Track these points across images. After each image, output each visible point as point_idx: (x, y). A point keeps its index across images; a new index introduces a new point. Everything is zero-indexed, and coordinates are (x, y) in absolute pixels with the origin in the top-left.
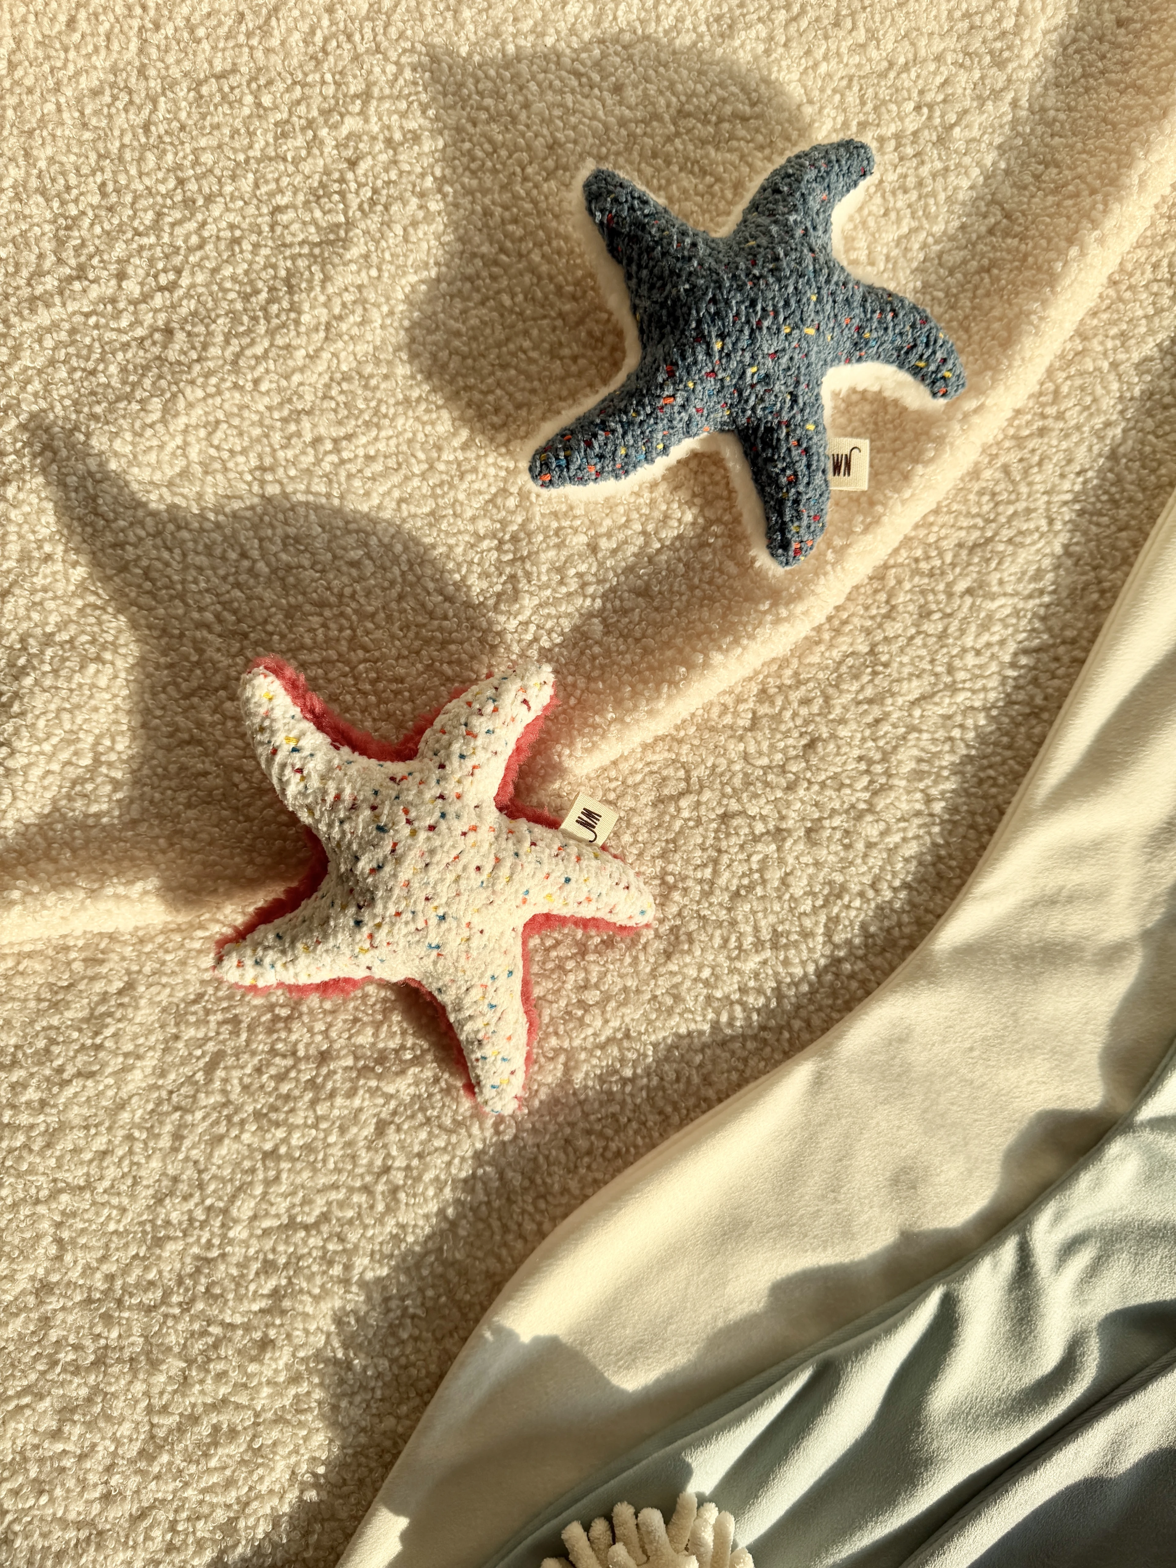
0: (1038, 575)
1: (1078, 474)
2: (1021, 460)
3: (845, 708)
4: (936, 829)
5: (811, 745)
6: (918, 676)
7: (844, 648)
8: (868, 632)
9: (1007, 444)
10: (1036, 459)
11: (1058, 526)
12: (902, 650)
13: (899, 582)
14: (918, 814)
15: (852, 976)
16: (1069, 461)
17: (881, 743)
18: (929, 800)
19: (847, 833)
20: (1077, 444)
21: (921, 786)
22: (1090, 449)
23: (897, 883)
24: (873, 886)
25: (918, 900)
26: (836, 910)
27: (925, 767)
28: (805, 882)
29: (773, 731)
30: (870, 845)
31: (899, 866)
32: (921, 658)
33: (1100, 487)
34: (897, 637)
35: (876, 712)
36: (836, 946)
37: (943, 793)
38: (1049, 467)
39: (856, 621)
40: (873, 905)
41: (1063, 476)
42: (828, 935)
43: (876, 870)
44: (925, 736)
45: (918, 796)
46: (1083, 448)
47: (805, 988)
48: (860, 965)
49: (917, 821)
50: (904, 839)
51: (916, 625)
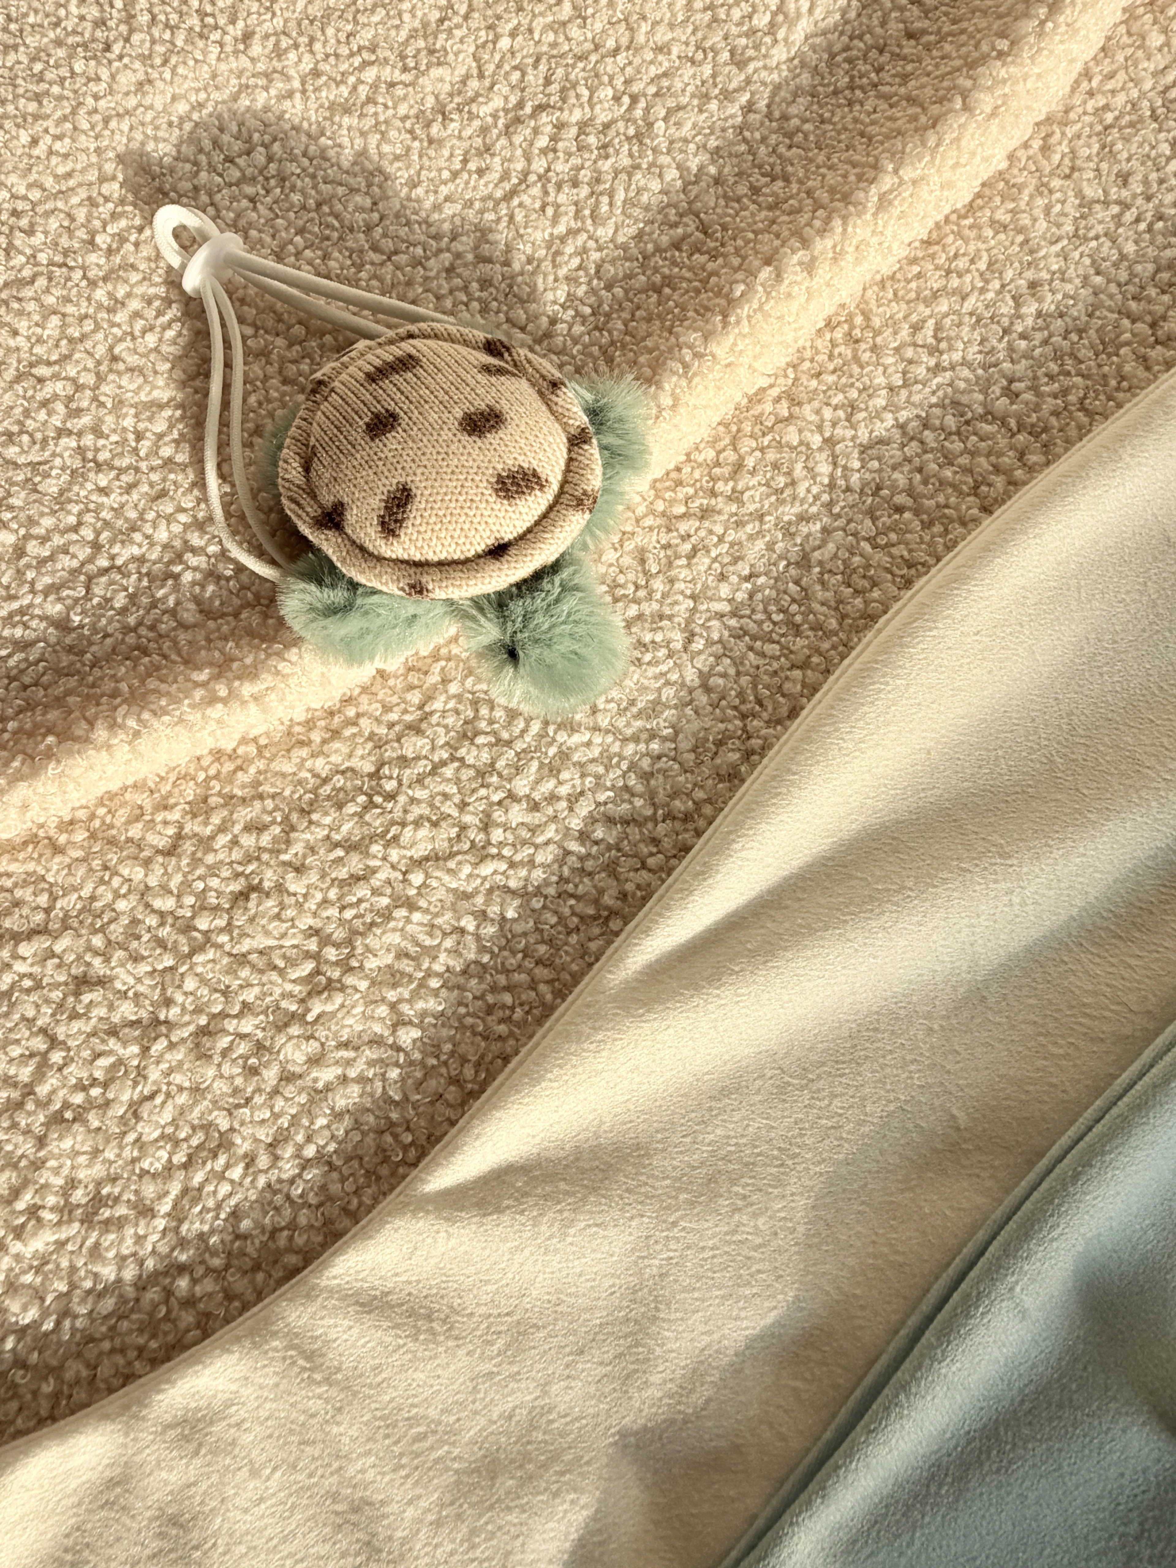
0: (655, 708)
1: (747, 579)
2: (666, 547)
3: (312, 849)
4: (394, 1074)
5: (243, 896)
6: (435, 824)
7: (335, 759)
8: (379, 744)
9: (649, 521)
10: (687, 547)
11: (698, 644)
12: (420, 781)
13: (445, 681)
14: (376, 1041)
15: (189, 1302)
16: (736, 560)
17: (348, 914)
18: (399, 1022)
19: (260, 1047)
20: (751, 538)
21: (392, 995)
22: (770, 547)
23: (310, 1151)
24: (272, 1146)
25: (335, 1188)
26: (198, 1178)
27: (406, 966)
28: (167, 1116)
29: (196, 861)
30: (288, 1077)
31: (321, 1122)
32: (446, 796)
33: (777, 601)
34: (418, 758)
35: (355, 864)
36: (183, 1243)
37: (424, 1014)
38: (703, 562)
39: (365, 724)
40: (262, 1181)
41: (722, 577)
42: (178, 1216)
43: (284, 1122)
44: (417, 917)
45: (383, 1011)
46: (760, 544)
47: (109, 1304)
48: (208, 1285)
49: (369, 1053)
50: (344, 1080)
51: (452, 746)
